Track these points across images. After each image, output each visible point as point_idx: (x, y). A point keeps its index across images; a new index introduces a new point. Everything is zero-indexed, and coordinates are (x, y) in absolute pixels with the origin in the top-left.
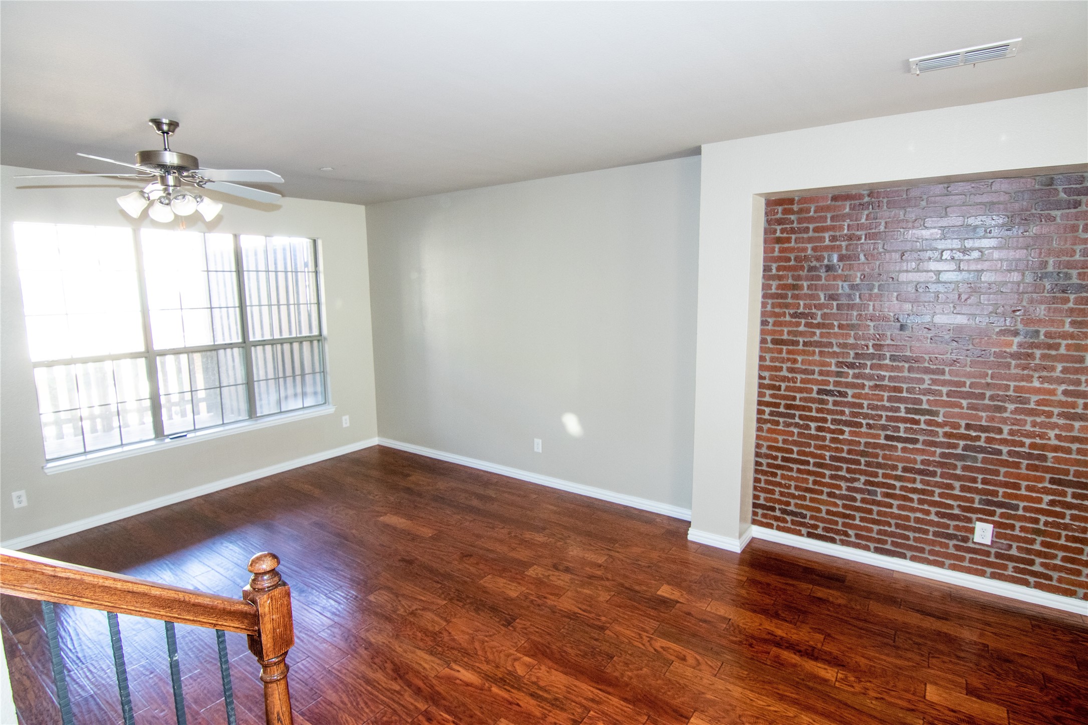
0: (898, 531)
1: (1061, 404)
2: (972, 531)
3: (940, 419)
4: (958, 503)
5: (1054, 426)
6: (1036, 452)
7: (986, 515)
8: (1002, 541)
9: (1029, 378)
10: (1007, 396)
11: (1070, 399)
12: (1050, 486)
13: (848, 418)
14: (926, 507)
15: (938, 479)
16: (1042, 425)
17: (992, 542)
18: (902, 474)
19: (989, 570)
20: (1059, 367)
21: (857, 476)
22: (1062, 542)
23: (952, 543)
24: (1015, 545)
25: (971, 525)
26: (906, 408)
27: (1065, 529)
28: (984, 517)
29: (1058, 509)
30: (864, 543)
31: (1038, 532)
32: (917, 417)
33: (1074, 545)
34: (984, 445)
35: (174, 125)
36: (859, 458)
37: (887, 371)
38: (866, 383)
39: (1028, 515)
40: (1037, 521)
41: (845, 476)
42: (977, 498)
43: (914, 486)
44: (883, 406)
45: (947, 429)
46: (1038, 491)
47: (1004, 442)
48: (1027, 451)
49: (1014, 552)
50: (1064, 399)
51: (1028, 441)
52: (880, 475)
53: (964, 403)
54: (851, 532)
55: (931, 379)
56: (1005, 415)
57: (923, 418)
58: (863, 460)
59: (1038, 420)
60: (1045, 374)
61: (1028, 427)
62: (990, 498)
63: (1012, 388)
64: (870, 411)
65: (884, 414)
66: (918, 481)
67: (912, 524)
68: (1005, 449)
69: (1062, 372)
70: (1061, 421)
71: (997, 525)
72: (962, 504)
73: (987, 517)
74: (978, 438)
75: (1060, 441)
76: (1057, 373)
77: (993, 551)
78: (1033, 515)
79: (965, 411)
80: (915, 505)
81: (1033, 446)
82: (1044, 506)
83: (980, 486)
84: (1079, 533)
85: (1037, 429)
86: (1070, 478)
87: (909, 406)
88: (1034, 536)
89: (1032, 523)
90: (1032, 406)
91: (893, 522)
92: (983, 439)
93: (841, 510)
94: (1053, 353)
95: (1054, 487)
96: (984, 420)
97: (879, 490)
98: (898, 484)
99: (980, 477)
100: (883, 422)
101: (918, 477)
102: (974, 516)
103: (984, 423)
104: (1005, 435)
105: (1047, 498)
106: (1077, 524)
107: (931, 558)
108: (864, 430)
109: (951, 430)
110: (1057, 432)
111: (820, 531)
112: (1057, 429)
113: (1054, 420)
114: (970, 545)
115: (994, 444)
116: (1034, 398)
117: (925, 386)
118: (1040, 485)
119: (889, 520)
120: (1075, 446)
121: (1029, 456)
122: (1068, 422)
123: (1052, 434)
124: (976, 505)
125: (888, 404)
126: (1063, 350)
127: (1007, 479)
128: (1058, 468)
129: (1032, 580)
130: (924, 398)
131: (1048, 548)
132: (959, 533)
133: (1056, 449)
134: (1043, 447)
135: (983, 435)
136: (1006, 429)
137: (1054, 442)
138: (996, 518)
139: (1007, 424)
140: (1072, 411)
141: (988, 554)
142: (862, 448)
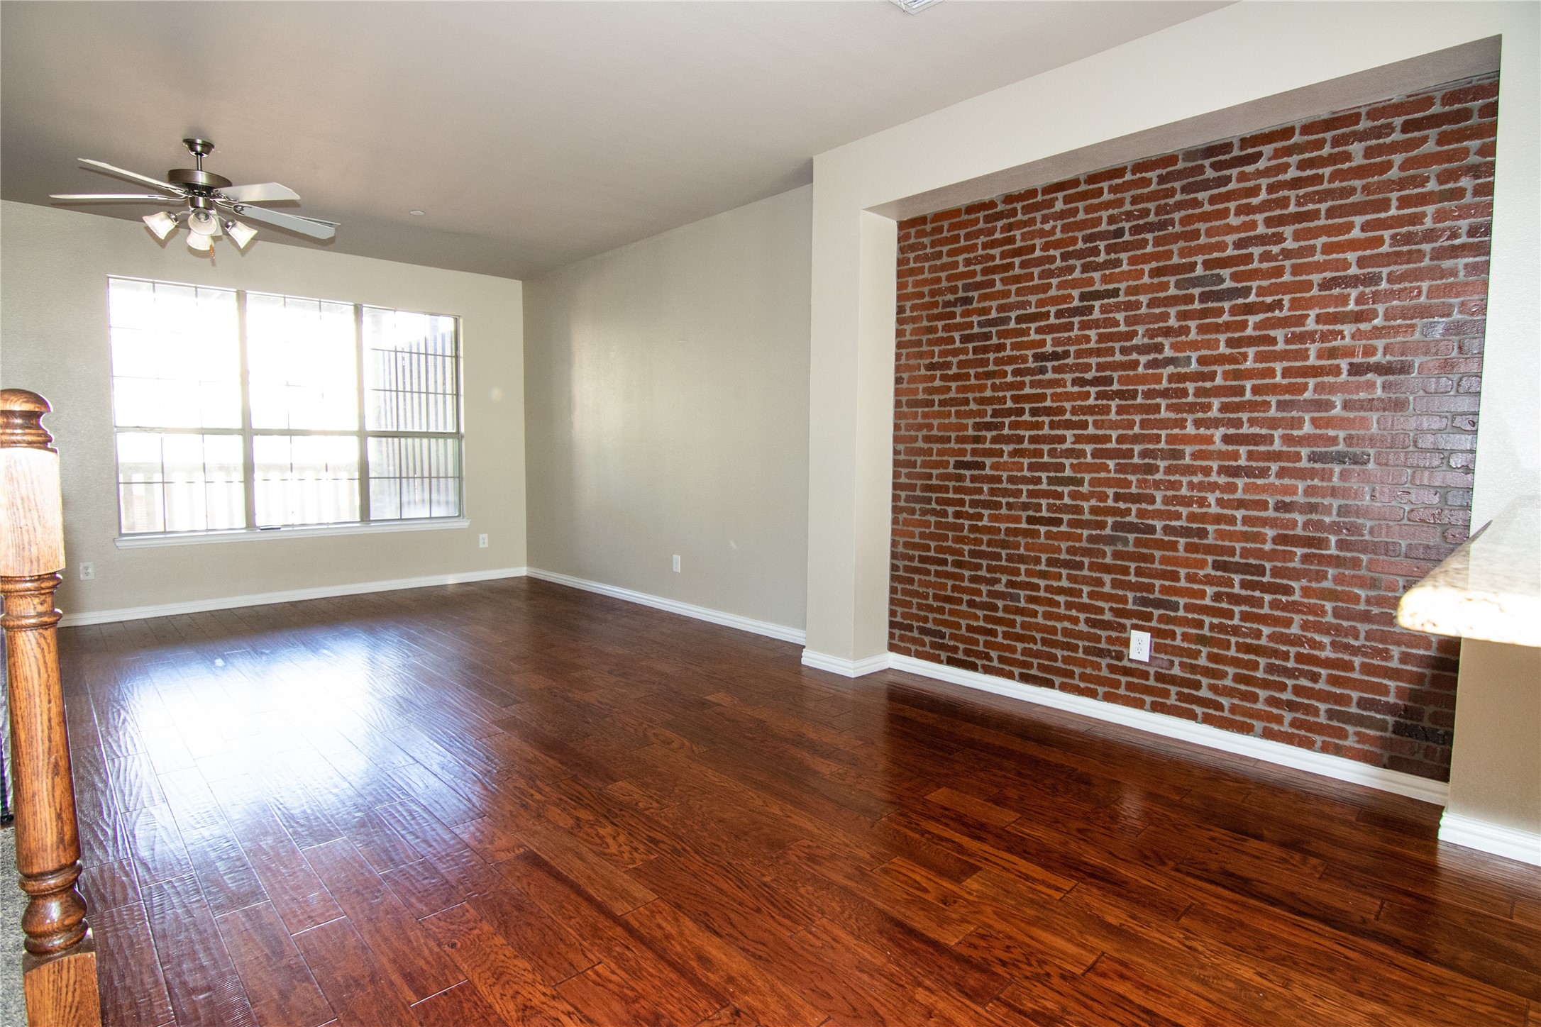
0: (1045, 648)
1: (1221, 455)
2: (1126, 643)
3: (1085, 488)
4: (1110, 604)
5: (1214, 487)
6: (1195, 526)
7: (1142, 620)
8: (1162, 656)
9: (1181, 424)
10: (1159, 450)
11: (1230, 448)
12: (1213, 573)
13: (988, 498)
14: (1074, 613)
15: (1086, 572)
16: (1201, 487)
17: (1151, 657)
18: (1047, 569)
19: (1148, 699)
20: (1216, 403)
21: (998, 575)
22: (1232, 652)
23: (1104, 662)
24: (1177, 660)
25: (1123, 635)
26: (1048, 477)
27: (1235, 634)
28: (1140, 623)
29: (1224, 605)
30: (1007, 668)
31: (1202, 640)
32: (1059, 489)
33: (1246, 657)
34: (1136, 520)
35: (208, 147)
36: (999, 550)
37: (1026, 429)
38: (1005, 447)
39: (1190, 616)
40: (1200, 624)
41: (985, 577)
42: (1130, 595)
43: (1060, 584)
44: (1024, 477)
45: (1093, 502)
46: (1200, 582)
47: (1159, 514)
48: (1185, 524)
49: (1176, 671)
50: (1224, 448)
51: (1184, 511)
52: (1023, 572)
53: (1111, 464)
54: (994, 654)
55: (1074, 435)
56: (1158, 476)
57: (1066, 490)
58: (1004, 553)
59: (1195, 479)
60: (1200, 415)
61: (1184, 491)
62: (1145, 594)
63: (1163, 439)
64: (1010, 486)
65: (1024, 488)
66: (1064, 576)
67: (1059, 637)
68: (1159, 524)
69: (1220, 410)
70: (1222, 480)
71: (1156, 633)
72: (1114, 605)
73: (1143, 623)
74: (1128, 512)
75: (1223, 507)
76: (1214, 413)
77: (1152, 671)
78: (1196, 616)
79: (1112, 475)
80: (1062, 611)
81: (1192, 517)
82: (1208, 601)
83: (1133, 579)
84: (1252, 638)
85: (1195, 493)
86: (1237, 559)
87: (1052, 474)
88: (1199, 647)
89: (1195, 627)
90: (1187, 460)
91: (1038, 636)
92: (1134, 513)
93: (981, 623)
94: (1208, 385)
95: (1219, 573)
96: (1134, 487)
97: (1022, 593)
98: (1042, 583)
99: (1133, 566)
100: (1024, 499)
101: (1064, 572)
102: (1128, 622)
103: (1134, 490)
104: (1159, 505)
105: (1210, 590)
106: (1248, 625)
107: (1082, 685)
108: (1004, 511)
109: (1098, 504)
110: (1218, 494)
111: (960, 656)
112: (1217, 492)
113: (1214, 478)
114: (1125, 663)
115: (1148, 519)
116: (1188, 450)
117: (1068, 445)
118: (1201, 573)
119: (1034, 633)
120: (1239, 514)
121: (1186, 532)
122: (1231, 480)
123: (1211, 498)
124: (1130, 606)
125: (1028, 474)
126: (1219, 381)
127: (1164, 567)
128: (1222, 547)
129: (1199, 710)
130: (1067, 462)
131: (1217, 663)
132: (1112, 648)
133: (1218, 519)
134: (1203, 518)
135: (1134, 507)
136: (1159, 496)
137: (1215, 509)
138: (1154, 624)
139: (1160, 489)
140: (1234, 464)
141: (1145, 675)
142: (1002, 536)
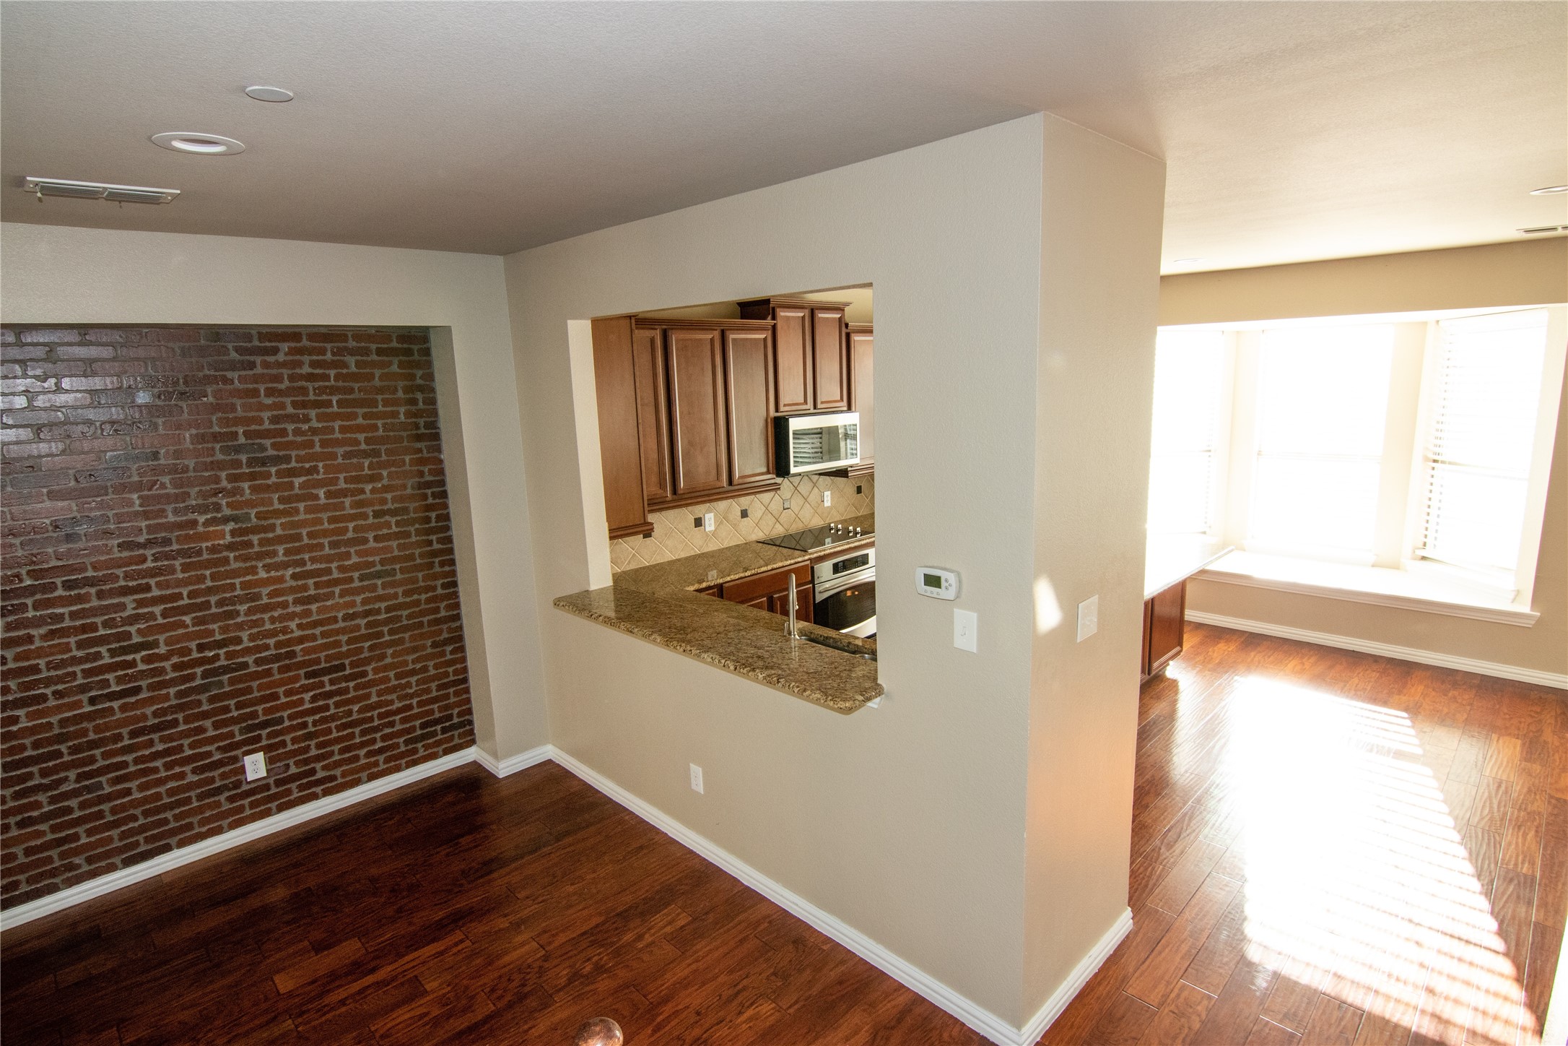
0: (150, 819)
1: (292, 590)
2: (243, 768)
3: (162, 650)
4: (216, 745)
5: (292, 616)
6: (283, 651)
7: (251, 744)
8: (278, 764)
9: (253, 570)
10: (235, 596)
11: (300, 583)
12: (307, 682)
13: (18, 695)
14: (177, 770)
15: (182, 727)
16: (282, 618)
17: (268, 771)
18: (132, 742)
19: (273, 805)
20: (281, 550)
21: (62, 775)
22: (335, 734)
23: (222, 798)
24: (291, 762)
25: (238, 765)
26: (109, 650)
27: (333, 720)
28: (251, 747)
29: (321, 703)
30: (103, 864)
31: (310, 736)
32: (129, 657)
33: (345, 733)
34: (226, 663)
36: (56, 747)
37: (63, 606)
38: (34, 632)
39: (295, 722)
40: (305, 725)
41: (41, 785)
42: (236, 728)
43: (153, 750)
44: (73, 658)
45: (175, 660)
46: (298, 693)
47: (247, 651)
48: (274, 652)
49: (293, 770)
50: (294, 583)
51: (271, 642)
52: (99, 757)
53: (187, 619)
54: (77, 860)
55: (134, 600)
56: (239, 620)
57: (138, 656)
58: (63, 748)
59: (276, 614)
60: (268, 561)
61: (268, 626)
62: (250, 722)
63: (238, 586)
64: (53, 673)
65: (77, 669)
66: (157, 741)
67: (166, 800)
68: (250, 659)
69: (285, 554)
70: (299, 609)
71: (267, 749)
72: (221, 744)
73: (254, 746)
74: (217, 657)
75: (303, 630)
76: (281, 557)
77: (271, 781)
78: (300, 721)
79: (191, 629)
80: (163, 774)
81: (279, 645)
82: (307, 706)
83: (235, 714)
84: (346, 718)
85: (277, 625)
86: (323, 665)
87: (113, 646)
88: (307, 743)
89: (301, 729)
90: (265, 600)
91: (138, 812)
92: (222, 657)
93: (50, 837)
94: (271, 535)
95: (311, 681)
96: (217, 634)
97: (103, 779)
98: (129, 758)
99: (232, 702)
100: (80, 681)
101: (155, 736)
102: (238, 752)
103: (218, 637)
104: (246, 643)
105: (307, 696)
106: (342, 709)
107: (204, 829)
108: (52, 703)
109: (181, 659)
110: (297, 621)
111: (24, 888)
112: (297, 619)
113: (291, 609)
114: (245, 787)
115: (238, 658)
116: (265, 591)
117: (129, 612)
118: (297, 685)
119: (132, 812)
120: (317, 631)
121: (277, 658)
122: (305, 607)
123: (293, 625)
124: (238, 738)
125: (80, 654)
126: (279, 531)
127: (262, 693)
128: (310, 660)
129: (318, 790)
130: (133, 629)
131: (324, 748)
132: (227, 782)
133: (301, 640)
134: (289, 642)
135: (222, 652)
136: (245, 635)
137: (298, 633)
138: (264, 743)
139: (244, 629)
140: (306, 594)
141: (267, 787)
142: (56, 731)
